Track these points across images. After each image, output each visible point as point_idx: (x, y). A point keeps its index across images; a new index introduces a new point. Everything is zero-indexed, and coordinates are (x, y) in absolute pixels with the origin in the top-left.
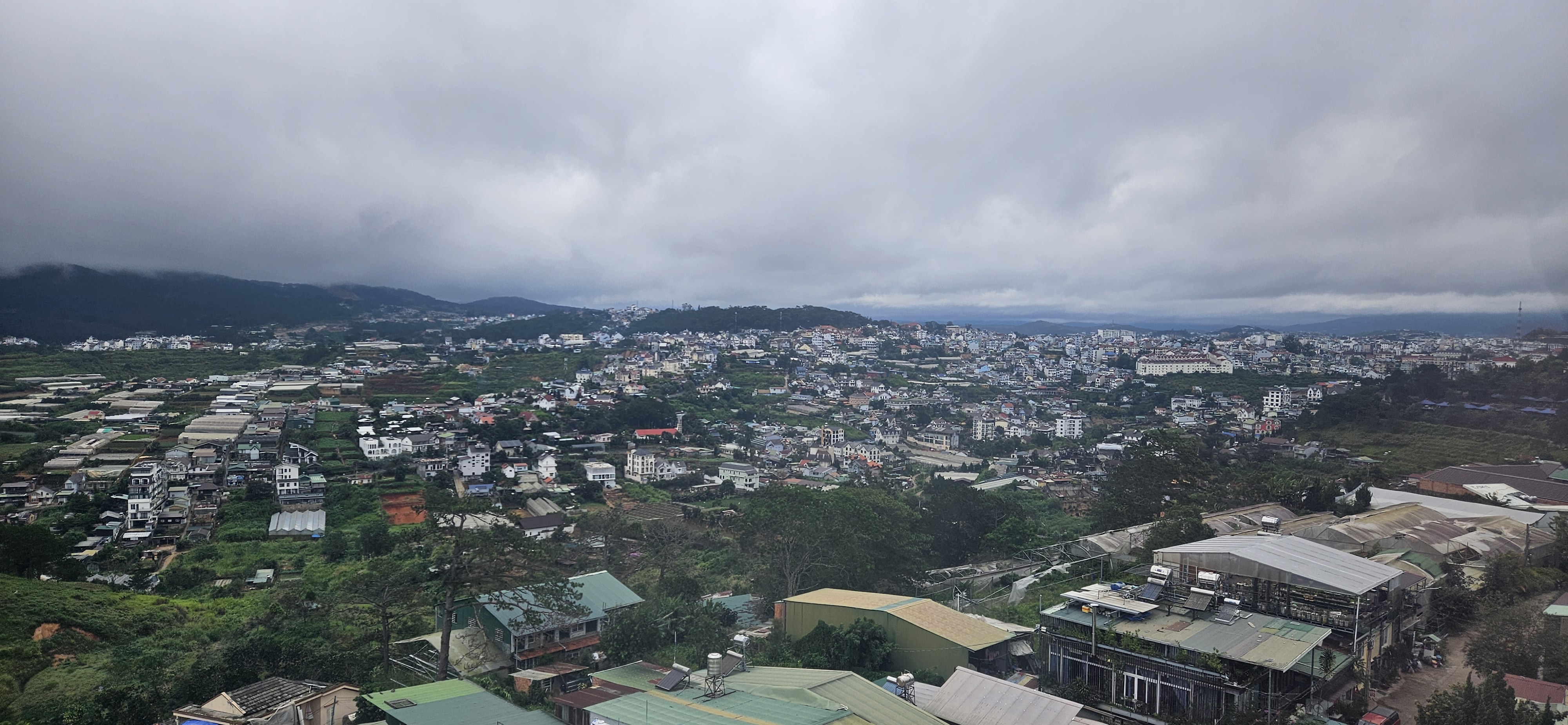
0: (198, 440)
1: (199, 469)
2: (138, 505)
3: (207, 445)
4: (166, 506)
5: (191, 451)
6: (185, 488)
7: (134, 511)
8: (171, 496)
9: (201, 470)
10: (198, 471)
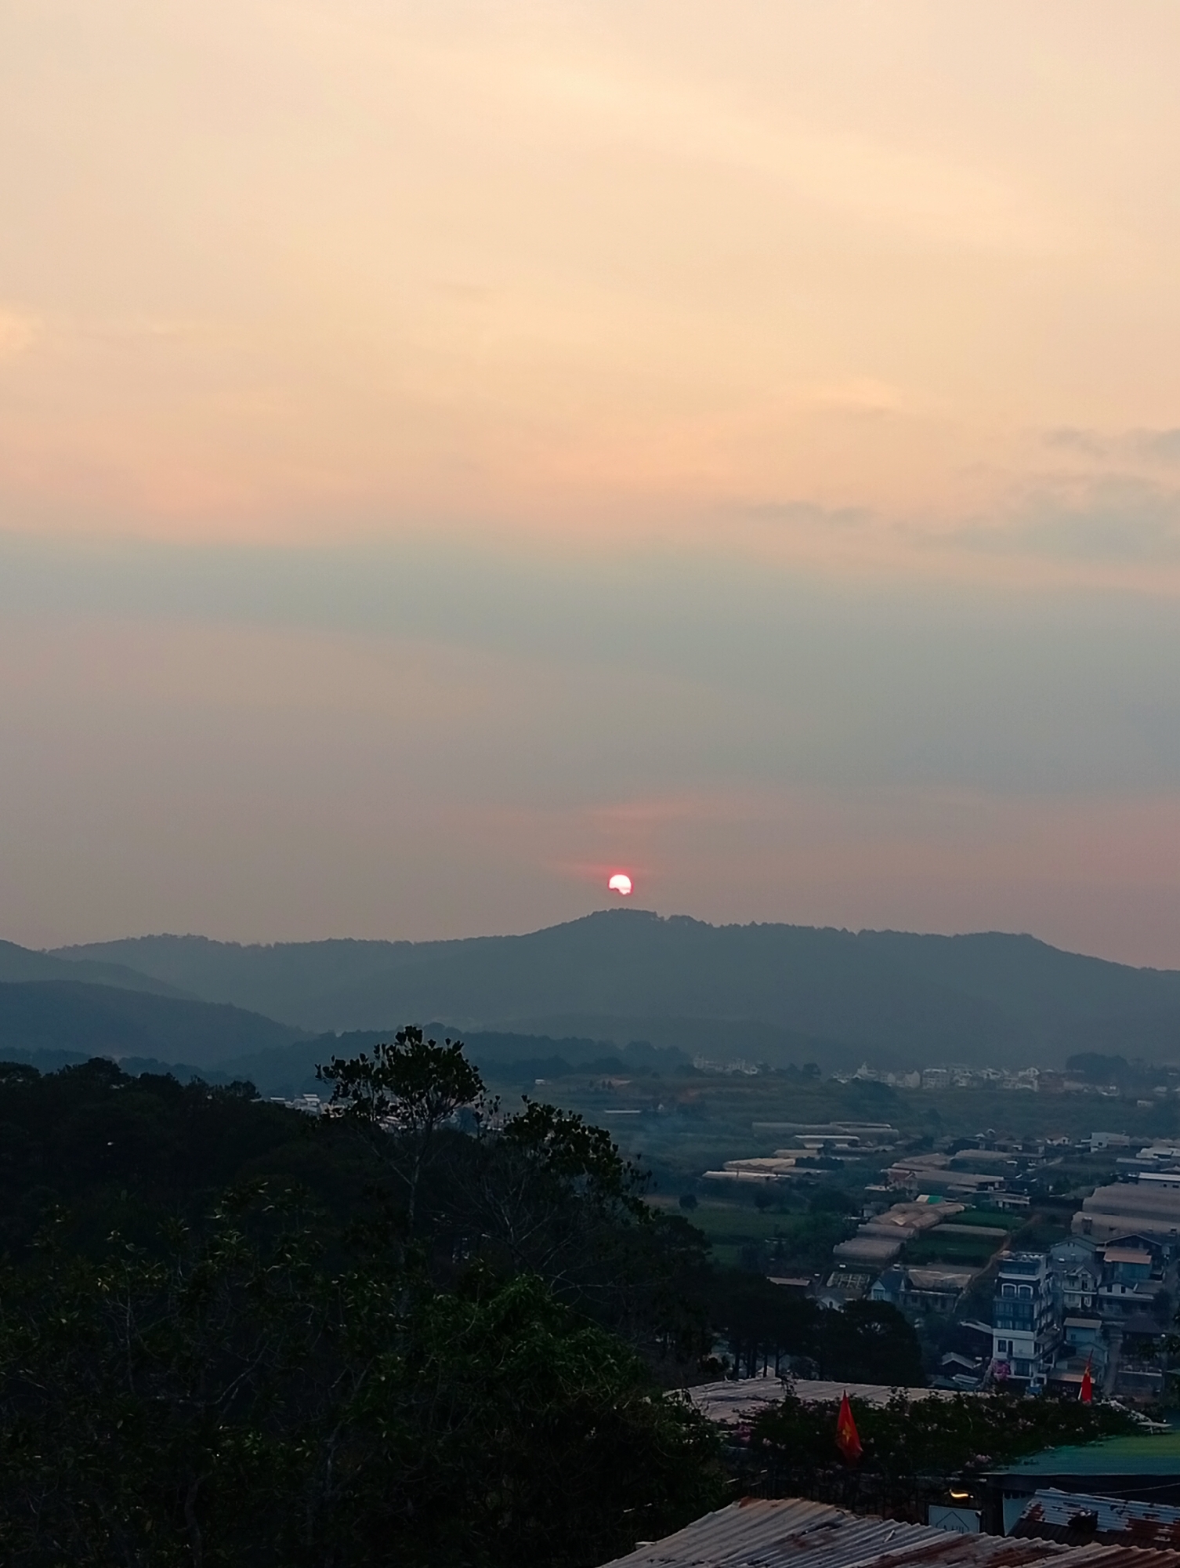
0: (1112, 1229)
1: (1119, 1287)
2: (1011, 1343)
3: (1132, 1241)
4: (1061, 1357)
5: (1099, 1249)
6: (1097, 1324)
7: (1003, 1356)
8: (1069, 1338)
9: (1123, 1291)
10: (1116, 1291)
